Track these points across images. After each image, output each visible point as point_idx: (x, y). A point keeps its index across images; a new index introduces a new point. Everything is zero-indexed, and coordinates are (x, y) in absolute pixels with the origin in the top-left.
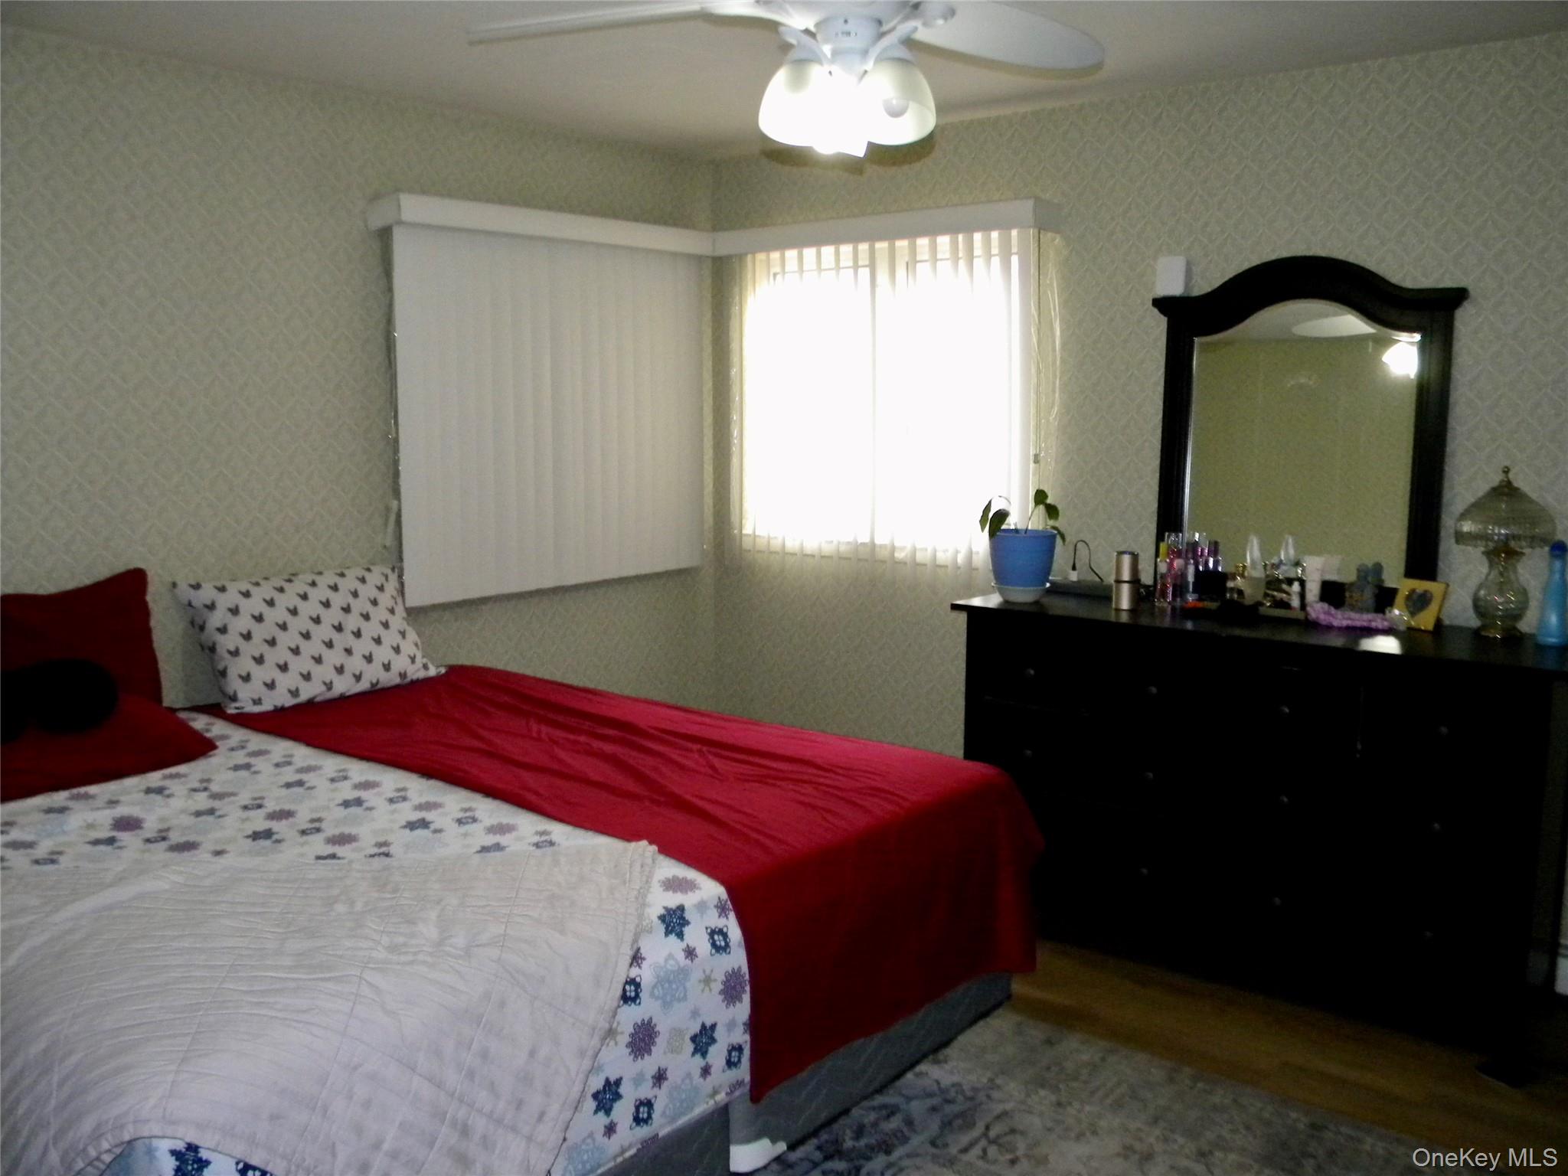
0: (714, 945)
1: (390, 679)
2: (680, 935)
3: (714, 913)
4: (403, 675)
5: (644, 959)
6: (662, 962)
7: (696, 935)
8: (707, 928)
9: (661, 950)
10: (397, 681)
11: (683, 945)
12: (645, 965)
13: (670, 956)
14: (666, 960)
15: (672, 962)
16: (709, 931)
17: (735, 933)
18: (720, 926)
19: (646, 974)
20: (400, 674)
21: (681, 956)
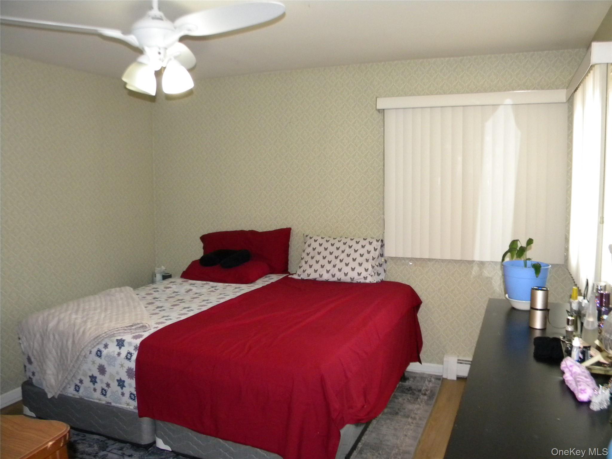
0: (126, 356)
1: (347, 279)
2: (120, 348)
3: (133, 348)
4: (352, 279)
5: (108, 348)
6: (111, 352)
7: (124, 351)
8: (128, 351)
9: (113, 348)
10: (349, 281)
11: (119, 351)
12: (107, 349)
13: (114, 352)
14: (112, 352)
15: (113, 353)
16: (128, 352)
17: (134, 357)
18: (132, 352)
19: (105, 352)
20: (351, 278)
21: (116, 353)
